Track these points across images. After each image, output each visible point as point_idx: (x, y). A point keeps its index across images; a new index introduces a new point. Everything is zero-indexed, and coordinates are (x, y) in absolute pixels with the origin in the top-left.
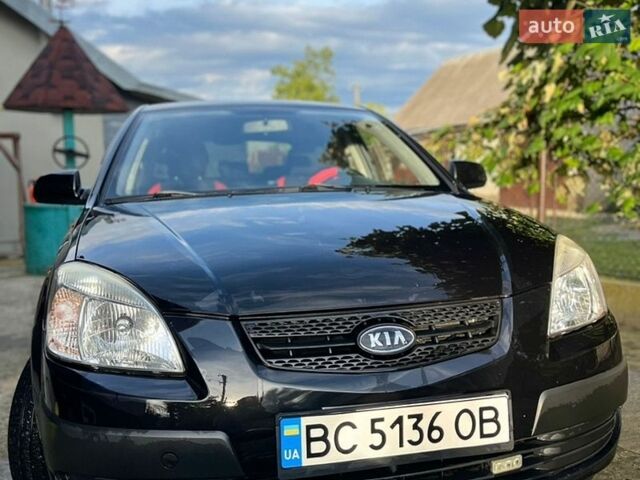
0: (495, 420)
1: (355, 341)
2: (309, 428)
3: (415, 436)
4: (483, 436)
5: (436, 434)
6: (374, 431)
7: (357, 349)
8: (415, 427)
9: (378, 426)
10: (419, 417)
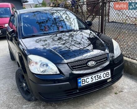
0: (108, 74)
1: (87, 64)
2: (82, 80)
3: (97, 78)
4: (107, 77)
5: (100, 78)
6: (92, 79)
7: (87, 66)
8: (97, 77)
9: (92, 78)
10: (98, 75)
